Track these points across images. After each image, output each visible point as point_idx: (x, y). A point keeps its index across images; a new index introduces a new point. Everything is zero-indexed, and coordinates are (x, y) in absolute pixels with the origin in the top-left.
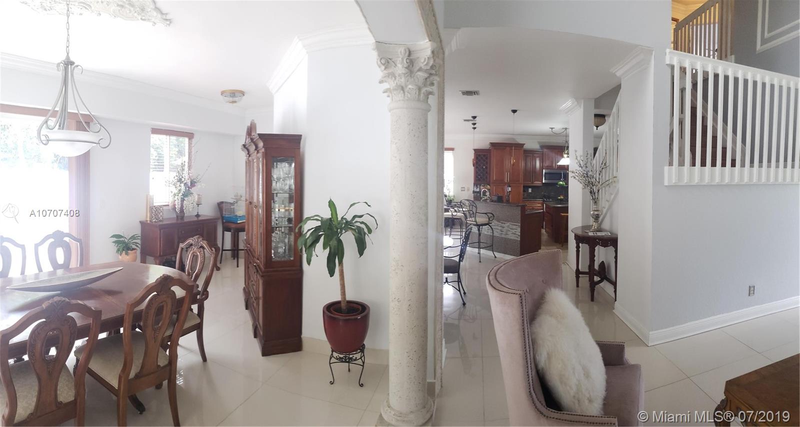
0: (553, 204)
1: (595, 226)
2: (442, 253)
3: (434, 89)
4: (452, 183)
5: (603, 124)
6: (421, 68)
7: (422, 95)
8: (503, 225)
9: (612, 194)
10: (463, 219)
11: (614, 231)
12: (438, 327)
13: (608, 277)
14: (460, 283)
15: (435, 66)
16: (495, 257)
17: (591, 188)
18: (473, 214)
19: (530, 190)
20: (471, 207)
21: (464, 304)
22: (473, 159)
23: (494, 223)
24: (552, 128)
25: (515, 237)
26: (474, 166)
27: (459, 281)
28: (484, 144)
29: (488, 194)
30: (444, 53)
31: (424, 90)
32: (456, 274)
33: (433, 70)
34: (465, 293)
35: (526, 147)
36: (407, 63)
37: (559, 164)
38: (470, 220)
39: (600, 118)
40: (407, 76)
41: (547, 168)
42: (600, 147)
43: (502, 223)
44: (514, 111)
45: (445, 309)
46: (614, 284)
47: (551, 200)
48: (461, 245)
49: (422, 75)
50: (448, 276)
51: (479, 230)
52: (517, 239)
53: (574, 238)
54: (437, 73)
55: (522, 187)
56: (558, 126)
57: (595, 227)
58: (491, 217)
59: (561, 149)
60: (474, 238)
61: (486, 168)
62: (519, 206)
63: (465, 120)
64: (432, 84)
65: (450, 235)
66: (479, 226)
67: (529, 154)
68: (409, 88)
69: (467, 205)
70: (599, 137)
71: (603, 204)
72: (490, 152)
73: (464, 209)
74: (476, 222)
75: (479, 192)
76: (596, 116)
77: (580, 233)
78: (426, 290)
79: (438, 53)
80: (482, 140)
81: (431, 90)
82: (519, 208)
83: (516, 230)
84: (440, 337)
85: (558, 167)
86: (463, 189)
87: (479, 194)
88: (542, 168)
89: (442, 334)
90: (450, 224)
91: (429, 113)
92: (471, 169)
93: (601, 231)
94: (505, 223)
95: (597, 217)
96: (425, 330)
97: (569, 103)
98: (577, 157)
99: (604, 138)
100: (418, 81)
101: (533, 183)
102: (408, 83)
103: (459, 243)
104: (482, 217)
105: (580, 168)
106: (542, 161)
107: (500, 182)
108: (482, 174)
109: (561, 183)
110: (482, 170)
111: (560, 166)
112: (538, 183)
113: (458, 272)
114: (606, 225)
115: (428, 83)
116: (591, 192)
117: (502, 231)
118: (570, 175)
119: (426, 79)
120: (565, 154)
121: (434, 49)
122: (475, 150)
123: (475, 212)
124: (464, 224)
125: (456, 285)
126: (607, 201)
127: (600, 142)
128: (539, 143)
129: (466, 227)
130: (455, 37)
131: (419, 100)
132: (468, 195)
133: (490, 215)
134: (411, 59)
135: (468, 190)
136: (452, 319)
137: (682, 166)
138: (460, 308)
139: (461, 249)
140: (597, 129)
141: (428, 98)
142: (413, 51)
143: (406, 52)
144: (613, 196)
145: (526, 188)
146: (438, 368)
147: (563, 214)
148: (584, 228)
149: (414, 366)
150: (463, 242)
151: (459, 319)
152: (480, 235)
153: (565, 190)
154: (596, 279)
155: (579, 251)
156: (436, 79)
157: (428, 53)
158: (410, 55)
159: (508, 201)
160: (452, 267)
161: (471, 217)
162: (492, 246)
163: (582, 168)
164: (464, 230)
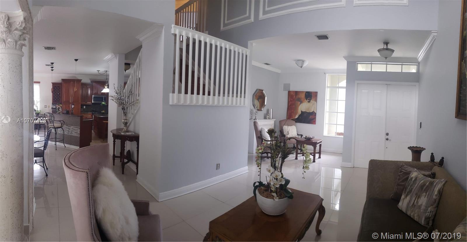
0: (98, 116)
1: (125, 128)
2: (33, 146)
3: (26, 42)
4: (39, 102)
5: (129, 69)
6: (17, 28)
7: (18, 46)
8: (69, 127)
9: (135, 110)
10: (46, 124)
11: (137, 132)
12: (31, 191)
13: (132, 159)
14: (44, 163)
15: (26, 28)
16: (65, 147)
17: (123, 106)
18: (52, 122)
19: (85, 107)
20: (51, 117)
21: (47, 175)
22: (52, 89)
23: (64, 127)
24: (98, 71)
25: (77, 134)
26: (52, 93)
27: (44, 161)
28: (58, 80)
29: (60, 109)
30: (32, 21)
31: (19, 43)
32: (42, 158)
33: (25, 30)
34: (47, 169)
35: (83, 81)
36: (7, 24)
37: (102, 92)
38: (50, 125)
39: (128, 65)
40: (8, 33)
41: (95, 94)
42: (128, 82)
43: (69, 126)
44: (76, 60)
45: (35, 179)
46: (137, 164)
47: (97, 113)
48: (45, 140)
49: (18, 33)
50: (37, 159)
51: (55, 131)
52: (78, 136)
53: (112, 136)
54: (28, 33)
55: (80, 105)
56: (102, 70)
57: (124, 130)
58: (63, 123)
59: (104, 83)
60: (53, 136)
61: (60, 94)
62: (80, 116)
63: (46, 65)
64: (25, 40)
65: (38, 134)
66: (55, 128)
67: (84, 86)
68: (9, 41)
69: (48, 116)
70: (127, 77)
71: (130, 116)
72: (62, 85)
73: (46, 119)
74: (54, 126)
75: (56, 108)
76: (126, 64)
77: (115, 132)
78: (23, 169)
79: (28, 19)
80: (57, 77)
81: (24, 43)
82: (79, 118)
83: (77, 131)
84: (32, 197)
85: (101, 94)
86: (46, 107)
87: (55, 110)
88: (92, 94)
89: (33, 195)
90: (38, 127)
91: (23, 58)
92: (50, 95)
93: (128, 132)
94: (70, 127)
95: (126, 124)
96: (22, 194)
97: (109, 56)
98: (115, 88)
99: (131, 77)
100: (15, 37)
101: (86, 103)
102: (8, 37)
103: (43, 139)
104: (57, 123)
105: (117, 94)
106: (92, 90)
107: (67, 102)
108: (57, 98)
109: (103, 103)
110: (57, 95)
111: (102, 93)
112: (89, 103)
113: (43, 157)
114: (131, 128)
115: (22, 39)
116: (123, 109)
117: (69, 131)
118: (110, 98)
119: (21, 36)
120: (106, 86)
121: (25, 17)
122: (53, 83)
123: (53, 120)
124: (47, 127)
125: (42, 165)
126: (132, 114)
127: (128, 79)
128: (90, 79)
129: (48, 130)
130: (40, 11)
131: (16, 49)
132: (49, 110)
133: (62, 122)
134: (9, 22)
135: (49, 107)
136: (40, 185)
137: (180, 93)
138: (44, 178)
139: (45, 143)
140: (125, 72)
141: (22, 48)
142: (11, 17)
143: (6, 18)
144: (136, 111)
145: (82, 106)
146: (31, 216)
147: (104, 122)
148: (118, 130)
149: (15, 218)
150: (46, 138)
151: (44, 184)
152: (56, 134)
153: (106, 107)
154: (126, 161)
155: (115, 144)
156: (27, 37)
157: (22, 19)
158: (9, 19)
159: (72, 114)
160: (39, 154)
161: (51, 123)
162: (64, 140)
163: (118, 94)
164: (47, 131)
